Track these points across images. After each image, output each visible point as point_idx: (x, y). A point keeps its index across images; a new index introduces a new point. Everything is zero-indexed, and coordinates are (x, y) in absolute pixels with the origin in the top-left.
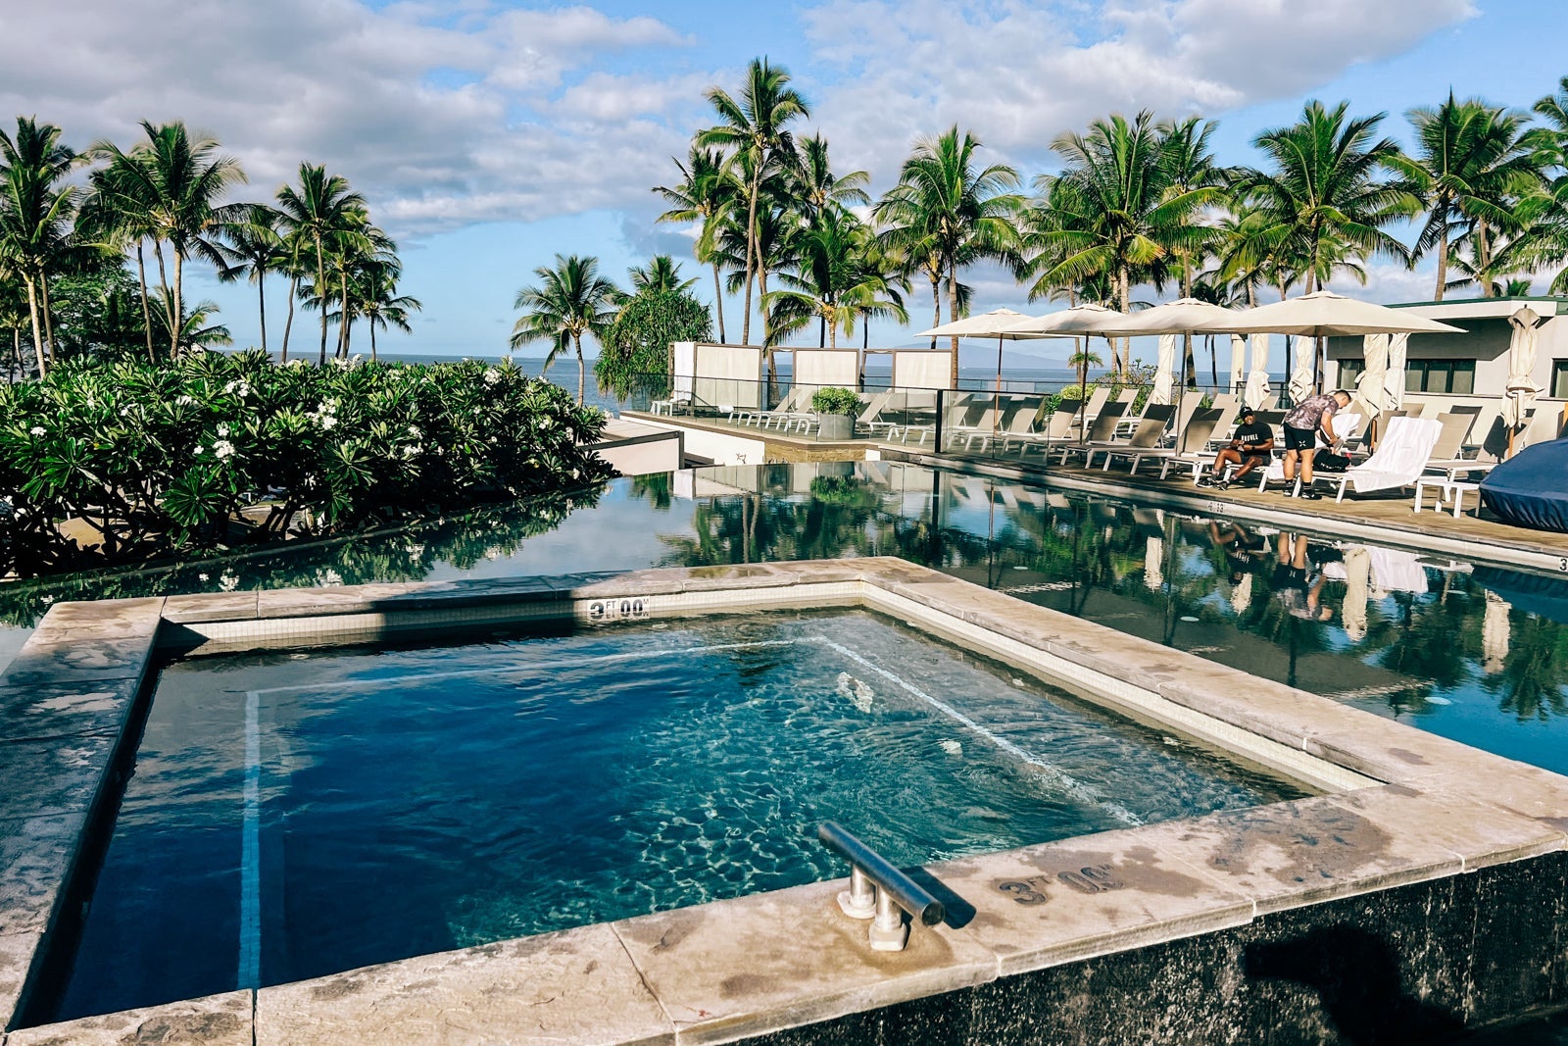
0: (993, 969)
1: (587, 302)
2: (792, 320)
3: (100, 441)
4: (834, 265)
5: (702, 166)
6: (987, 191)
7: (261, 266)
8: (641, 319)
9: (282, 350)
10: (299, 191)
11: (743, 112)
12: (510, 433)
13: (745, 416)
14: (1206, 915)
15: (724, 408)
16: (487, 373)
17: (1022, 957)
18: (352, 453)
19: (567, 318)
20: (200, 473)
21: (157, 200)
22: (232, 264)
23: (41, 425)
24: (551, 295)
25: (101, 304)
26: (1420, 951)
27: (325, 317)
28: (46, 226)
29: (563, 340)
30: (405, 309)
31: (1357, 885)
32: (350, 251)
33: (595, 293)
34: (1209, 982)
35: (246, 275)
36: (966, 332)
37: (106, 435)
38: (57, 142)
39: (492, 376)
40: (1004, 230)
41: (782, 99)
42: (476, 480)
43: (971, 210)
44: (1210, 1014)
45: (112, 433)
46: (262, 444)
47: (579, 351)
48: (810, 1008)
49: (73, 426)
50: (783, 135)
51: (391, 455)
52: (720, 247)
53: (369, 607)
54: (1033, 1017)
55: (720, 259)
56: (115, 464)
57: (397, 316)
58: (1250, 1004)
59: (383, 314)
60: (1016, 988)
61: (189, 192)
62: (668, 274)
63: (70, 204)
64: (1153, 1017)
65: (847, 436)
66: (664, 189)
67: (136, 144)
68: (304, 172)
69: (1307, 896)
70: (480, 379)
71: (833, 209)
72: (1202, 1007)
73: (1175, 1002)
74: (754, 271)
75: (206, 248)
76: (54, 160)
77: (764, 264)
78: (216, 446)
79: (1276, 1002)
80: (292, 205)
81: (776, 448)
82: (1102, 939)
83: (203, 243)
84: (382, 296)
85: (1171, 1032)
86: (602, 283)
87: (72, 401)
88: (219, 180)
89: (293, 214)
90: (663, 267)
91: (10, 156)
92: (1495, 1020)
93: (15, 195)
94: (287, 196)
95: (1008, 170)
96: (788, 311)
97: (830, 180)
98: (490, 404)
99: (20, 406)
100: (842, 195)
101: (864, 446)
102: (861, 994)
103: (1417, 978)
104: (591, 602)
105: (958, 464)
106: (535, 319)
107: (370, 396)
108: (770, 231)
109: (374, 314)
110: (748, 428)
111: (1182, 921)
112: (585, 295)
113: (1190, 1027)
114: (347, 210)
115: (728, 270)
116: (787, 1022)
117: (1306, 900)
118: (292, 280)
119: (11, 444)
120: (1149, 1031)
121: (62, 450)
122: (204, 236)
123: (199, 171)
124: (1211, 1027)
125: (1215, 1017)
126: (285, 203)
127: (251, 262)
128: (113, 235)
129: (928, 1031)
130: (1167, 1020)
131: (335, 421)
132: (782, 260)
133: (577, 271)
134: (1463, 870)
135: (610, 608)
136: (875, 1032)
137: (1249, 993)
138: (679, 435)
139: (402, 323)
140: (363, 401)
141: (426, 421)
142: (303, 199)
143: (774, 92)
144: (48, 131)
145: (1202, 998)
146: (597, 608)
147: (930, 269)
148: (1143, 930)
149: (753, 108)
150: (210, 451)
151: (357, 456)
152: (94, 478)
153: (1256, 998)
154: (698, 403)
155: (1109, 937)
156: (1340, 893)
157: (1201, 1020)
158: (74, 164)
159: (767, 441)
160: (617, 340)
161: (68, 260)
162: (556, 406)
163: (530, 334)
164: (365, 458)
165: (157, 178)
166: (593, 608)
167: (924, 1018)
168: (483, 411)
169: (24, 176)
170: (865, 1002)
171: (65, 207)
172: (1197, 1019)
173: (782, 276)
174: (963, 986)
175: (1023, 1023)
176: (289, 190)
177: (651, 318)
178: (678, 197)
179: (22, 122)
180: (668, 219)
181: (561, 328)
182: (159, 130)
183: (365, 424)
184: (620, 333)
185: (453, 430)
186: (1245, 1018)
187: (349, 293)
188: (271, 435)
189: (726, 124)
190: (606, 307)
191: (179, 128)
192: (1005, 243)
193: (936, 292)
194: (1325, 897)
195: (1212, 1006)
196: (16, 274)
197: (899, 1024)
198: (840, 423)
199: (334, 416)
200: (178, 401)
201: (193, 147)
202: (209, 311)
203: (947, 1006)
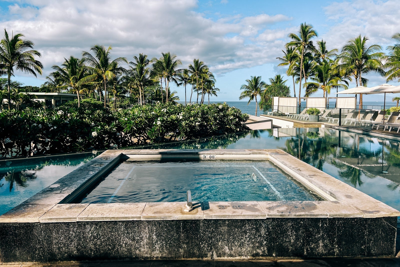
0: (203, 217)
1: (258, 87)
2: (313, 90)
3: (137, 121)
4: (325, 75)
5: (289, 51)
6: (371, 52)
7: (186, 82)
8: (271, 91)
9: (190, 101)
10: (193, 65)
11: (299, 37)
12: (223, 120)
13: (291, 116)
14: (254, 215)
15: (286, 114)
16: (219, 106)
17: (209, 216)
18: (185, 124)
19: (253, 92)
20: (155, 128)
21: (164, 70)
22: (179, 83)
23: (127, 118)
24: (249, 86)
25: (154, 92)
26: (319, 234)
27: (198, 94)
28: (143, 76)
29: (252, 97)
30: (216, 91)
31: (295, 215)
32: (204, 78)
33: (260, 85)
34: (258, 230)
35: (183, 85)
36: (348, 93)
37: (137, 120)
38: (146, 58)
39: (220, 107)
40: (376, 62)
41: (309, 33)
42: (213, 131)
43: (366, 57)
44: (258, 237)
45: (139, 119)
46: (166, 122)
47: (256, 100)
48: (166, 217)
49: (132, 118)
50: (310, 42)
51: (193, 125)
52: (294, 72)
53: (158, 153)
54: (214, 229)
55: (294, 75)
56: (139, 126)
57: (214, 93)
58: (269, 237)
59: (211, 92)
60: (210, 222)
61: (170, 67)
62: (279, 79)
63: (148, 71)
64: (243, 235)
65: (317, 121)
66: (279, 58)
67: (161, 58)
68: (195, 61)
69: (281, 215)
70: (218, 107)
71: (327, 60)
72: (256, 235)
73: (249, 233)
74: (303, 78)
75: (174, 79)
76: (146, 62)
77: (306, 75)
78: (157, 122)
79: (276, 238)
80: (192, 69)
81: (296, 124)
82: (228, 216)
83: (173, 78)
84: (211, 88)
85: (248, 239)
86: (262, 83)
87: (133, 113)
88: (176, 64)
89: (192, 71)
90: (278, 77)
91: (138, 62)
92: (346, 257)
93: (138, 70)
94: (191, 67)
95: (378, 46)
96: (311, 88)
97: (327, 52)
98: (219, 113)
99: (124, 114)
100: (330, 56)
101: (321, 124)
102: (176, 217)
103: (319, 241)
104: (203, 155)
105: (345, 129)
106: (245, 92)
107: (191, 112)
108: (307, 67)
109: (209, 93)
110: (292, 119)
111: (248, 215)
112: (258, 86)
113: (253, 239)
114: (203, 69)
115: (296, 77)
116: (161, 219)
117: (281, 216)
118: (192, 86)
119: (121, 122)
120: (243, 238)
121: (130, 123)
122: (173, 77)
123: (172, 63)
124: (259, 240)
125: (259, 238)
126: (190, 68)
127: (184, 82)
128: (156, 77)
129: (191, 227)
130: (247, 236)
131: (182, 117)
132: (312, 74)
133: (256, 80)
134: (328, 217)
135: (207, 156)
136: (180, 225)
137: (268, 234)
138: (271, 121)
139: (215, 94)
140: (190, 113)
141: (203, 117)
142: (194, 67)
143: (308, 31)
144: (145, 56)
145: (256, 233)
146: (204, 156)
147: (355, 74)
148: (238, 215)
149: (302, 36)
150: (156, 123)
151: (186, 125)
152: (135, 129)
153: (270, 236)
154: (279, 112)
155: (230, 216)
156: (290, 216)
157: (256, 238)
158: (150, 63)
159: (294, 122)
160: (265, 97)
161: (147, 83)
162: (235, 114)
163: (244, 96)
164: (187, 125)
165: (164, 65)
166: (203, 156)
167: (191, 224)
168: (217, 115)
169: (140, 66)
170: (177, 218)
171: (147, 72)
172: (255, 237)
173: (311, 78)
174: (197, 219)
175: (212, 230)
176: (191, 65)
177: (273, 91)
178: (283, 59)
179: (140, 54)
180: (280, 65)
181: (252, 94)
182: (165, 54)
183: (189, 118)
184: (265, 95)
185: (209, 119)
186: (268, 240)
187: (204, 88)
188: (169, 120)
189: (294, 40)
190: (263, 88)
191: (169, 53)
192: (376, 66)
193: (357, 81)
194: (286, 216)
195: (259, 235)
196: (138, 87)
197: (185, 224)
198: (314, 117)
199: (182, 116)
200: (152, 113)
201: (171, 58)
202: (175, 93)
203: (195, 222)
